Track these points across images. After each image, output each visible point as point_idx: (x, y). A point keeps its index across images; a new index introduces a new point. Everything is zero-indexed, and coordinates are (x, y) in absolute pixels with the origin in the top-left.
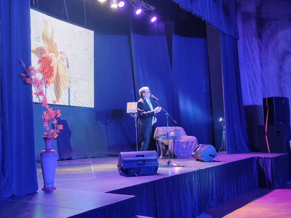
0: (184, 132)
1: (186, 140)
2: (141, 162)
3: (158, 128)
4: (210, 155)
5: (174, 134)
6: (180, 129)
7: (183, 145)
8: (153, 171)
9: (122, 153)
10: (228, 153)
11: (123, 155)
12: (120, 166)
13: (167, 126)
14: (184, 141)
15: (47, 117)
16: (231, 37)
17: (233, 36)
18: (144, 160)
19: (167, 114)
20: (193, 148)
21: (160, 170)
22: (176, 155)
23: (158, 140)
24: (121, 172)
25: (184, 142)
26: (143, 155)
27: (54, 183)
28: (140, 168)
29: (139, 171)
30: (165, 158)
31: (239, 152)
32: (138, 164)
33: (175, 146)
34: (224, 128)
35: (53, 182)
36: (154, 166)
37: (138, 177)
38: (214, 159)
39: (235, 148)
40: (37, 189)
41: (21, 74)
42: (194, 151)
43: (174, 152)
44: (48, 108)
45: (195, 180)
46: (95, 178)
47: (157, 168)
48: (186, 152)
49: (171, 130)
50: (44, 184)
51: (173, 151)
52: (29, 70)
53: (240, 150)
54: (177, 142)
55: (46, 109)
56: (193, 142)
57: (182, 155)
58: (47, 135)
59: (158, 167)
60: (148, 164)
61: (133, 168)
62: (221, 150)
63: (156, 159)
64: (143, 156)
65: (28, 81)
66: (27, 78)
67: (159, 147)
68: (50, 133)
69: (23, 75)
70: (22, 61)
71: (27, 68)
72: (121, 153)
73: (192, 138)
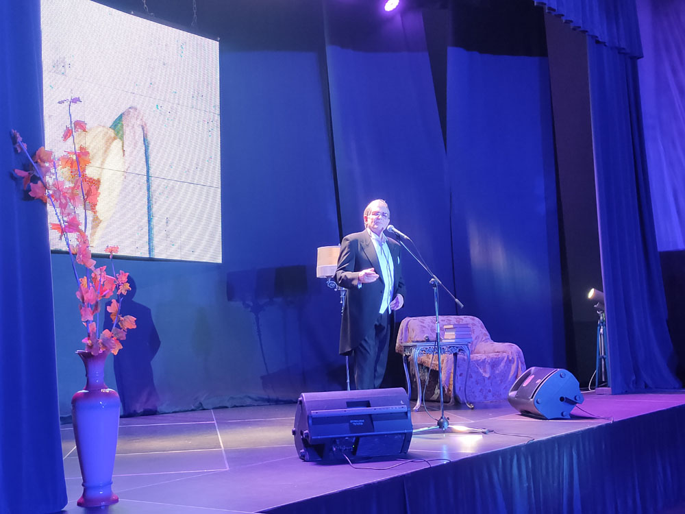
0: (485, 331)
1: (491, 355)
2: (361, 422)
3: (407, 319)
4: (562, 399)
5: (454, 337)
6: (473, 322)
7: (481, 371)
8: (398, 446)
9: (305, 396)
10: (614, 393)
11: (307, 402)
12: (302, 434)
13: (435, 315)
14: (484, 357)
15: (90, 296)
16: (620, 51)
17: (624, 49)
18: (370, 417)
19: (435, 279)
20: (510, 377)
21: (417, 443)
22: (461, 398)
23: (407, 357)
24: (303, 451)
25: (484, 361)
26: (369, 402)
27: (112, 485)
28: (358, 438)
29: (355, 449)
30: (431, 409)
31: (647, 389)
32: (354, 429)
33: (458, 373)
34: (601, 318)
35: (110, 483)
36: (400, 434)
37: (355, 466)
38: (575, 410)
39: (634, 378)
40: (65, 502)
41: (17, 171)
42: (516, 388)
43: (457, 389)
44: (92, 268)
45: (519, 474)
46: (228, 469)
47: (407, 438)
48: (490, 391)
49: (445, 327)
50: (83, 488)
51: (452, 388)
52: (39, 161)
53: (649, 382)
54: (464, 360)
55: (87, 272)
56: (510, 361)
57: (479, 398)
58: (90, 347)
59: (411, 434)
60: (381, 428)
61: (337, 441)
62: (593, 384)
63: (406, 413)
64: (367, 404)
65: (36, 190)
66: (31, 184)
67: (413, 377)
68: (100, 341)
69: (20, 173)
70: (18, 135)
71: (33, 155)
72: (303, 394)
73: (509, 350)
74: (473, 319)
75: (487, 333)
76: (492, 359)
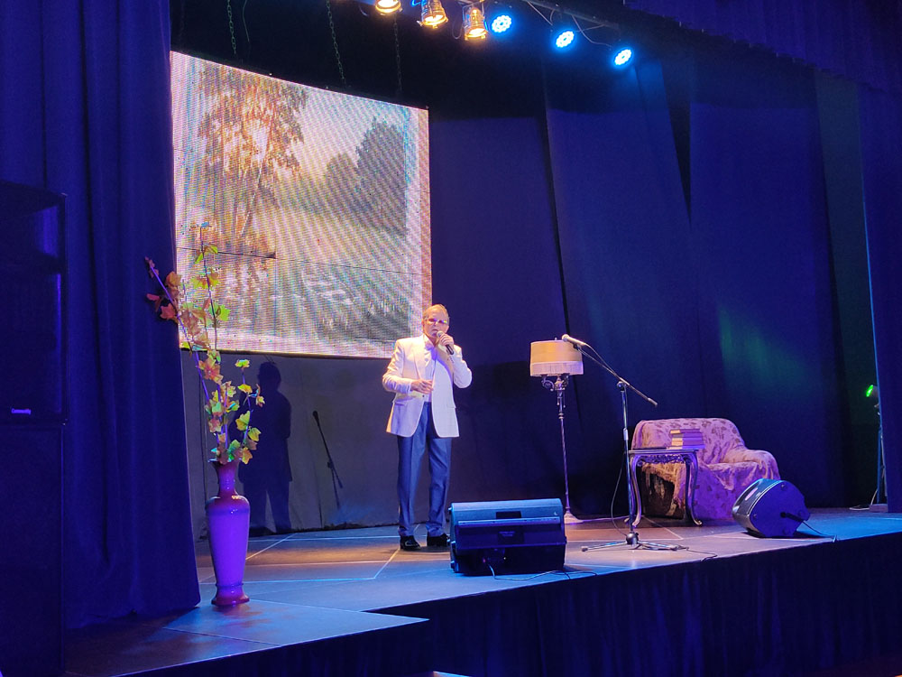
0: (737, 436)
1: (737, 465)
2: (510, 534)
3: (641, 423)
4: (783, 515)
5: (681, 444)
6: (722, 425)
7: (723, 483)
9: (454, 506)
14: (727, 467)
25: (727, 472)
26: (519, 512)
42: (739, 503)
49: (672, 432)
56: (760, 472)
57: (721, 514)
73: (760, 458)
74: (724, 423)
75: (740, 438)
76: (737, 469)
